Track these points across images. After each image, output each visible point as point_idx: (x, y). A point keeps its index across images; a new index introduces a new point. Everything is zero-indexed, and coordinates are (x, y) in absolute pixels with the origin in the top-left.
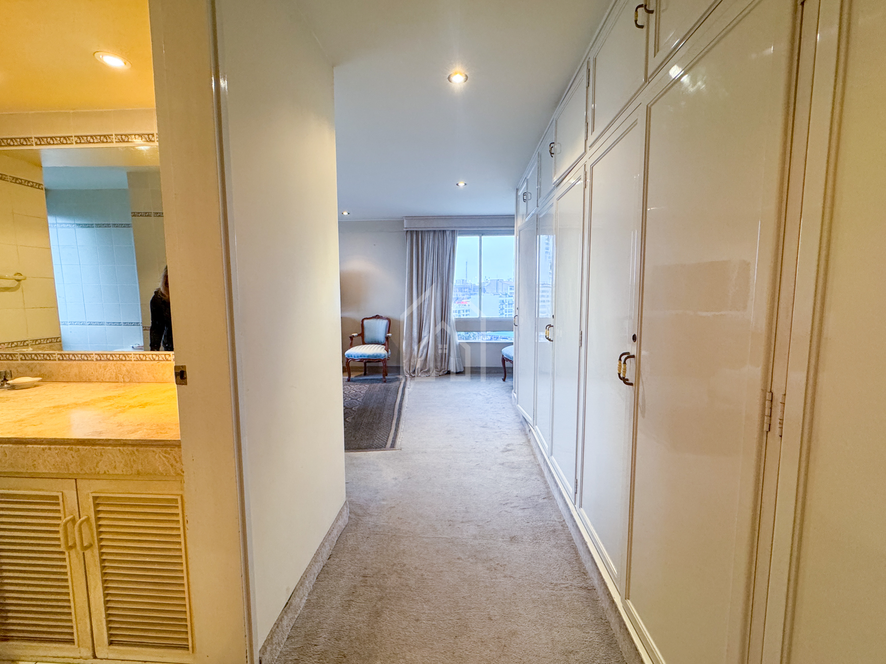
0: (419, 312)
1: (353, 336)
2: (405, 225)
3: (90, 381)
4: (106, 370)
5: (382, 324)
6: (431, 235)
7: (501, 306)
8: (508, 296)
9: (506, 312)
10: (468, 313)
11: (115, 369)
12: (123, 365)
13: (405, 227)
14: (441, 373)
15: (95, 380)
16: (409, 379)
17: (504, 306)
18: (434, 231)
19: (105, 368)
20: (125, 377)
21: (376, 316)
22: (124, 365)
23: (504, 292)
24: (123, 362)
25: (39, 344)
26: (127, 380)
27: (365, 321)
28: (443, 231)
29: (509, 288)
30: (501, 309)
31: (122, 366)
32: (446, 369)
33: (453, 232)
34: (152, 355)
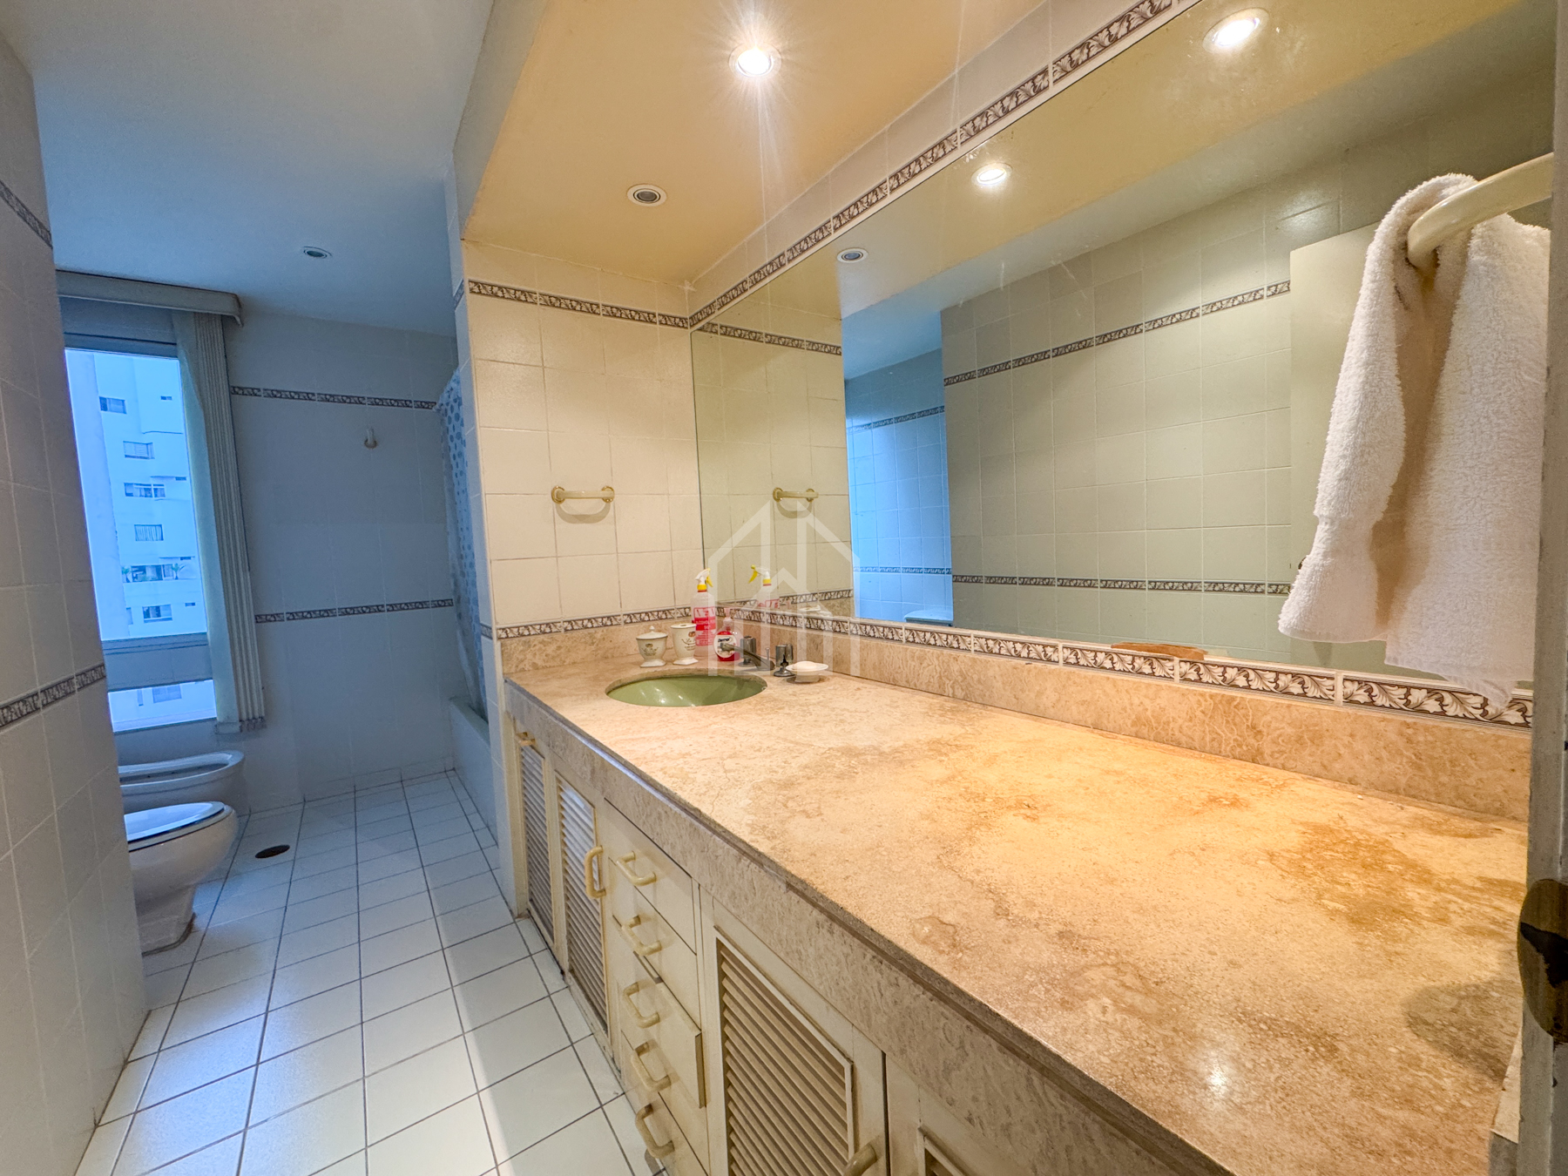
3: (894, 683)
4: (923, 665)
11: (939, 666)
12: (954, 658)
15: (904, 683)
19: (921, 659)
20: (956, 687)
22: (956, 659)
24: (954, 653)
25: (829, 599)
26: (960, 693)
31: (952, 659)
34: (1015, 643)
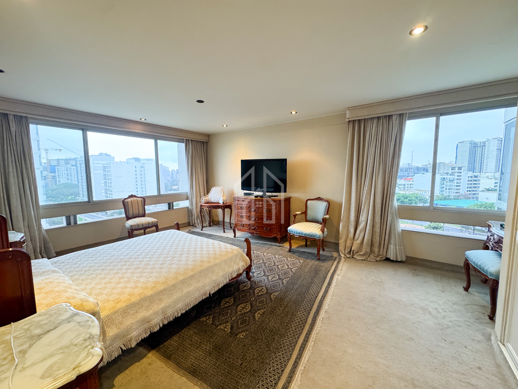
0: (358, 197)
1: (297, 214)
2: (347, 115)
5: (322, 206)
6: (374, 122)
7: (442, 182)
8: (448, 174)
9: (446, 186)
10: (412, 186)
13: (347, 118)
14: (378, 259)
16: (343, 260)
17: (445, 182)
18: (379, 118)
21: (319, 198)
23: (446, 171)
27: (309, 202)
28: (389, 116)
29: (450, 168)
30: (442, 184)
32: (384, 255)
33: (401, 116)
